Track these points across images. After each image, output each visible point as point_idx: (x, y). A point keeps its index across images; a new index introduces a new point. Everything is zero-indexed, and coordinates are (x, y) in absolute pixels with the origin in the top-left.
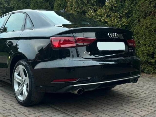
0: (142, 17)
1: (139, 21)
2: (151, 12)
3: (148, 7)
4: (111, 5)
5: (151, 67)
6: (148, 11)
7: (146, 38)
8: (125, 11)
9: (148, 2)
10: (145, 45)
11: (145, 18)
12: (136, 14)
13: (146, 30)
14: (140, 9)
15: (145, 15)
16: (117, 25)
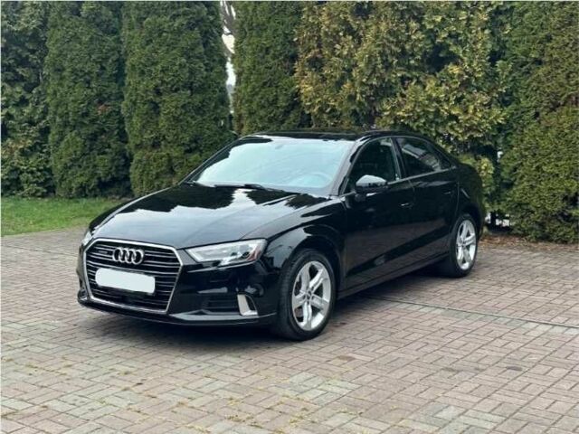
0: (545, 107)
1: (537, 115)
2: (569, 97)
3: (561, 85)
4: (467, 73)
5: (570, 227)
6: (562, 95)
7: (559, 159)
8: (500, 90)
9: (563, 72)
10: (557, 175)
11: (553, 110)
12: (527, 97)
13: (559, 138)
14: (541, 89)
15: (552, 102)
16: (482, 124)
